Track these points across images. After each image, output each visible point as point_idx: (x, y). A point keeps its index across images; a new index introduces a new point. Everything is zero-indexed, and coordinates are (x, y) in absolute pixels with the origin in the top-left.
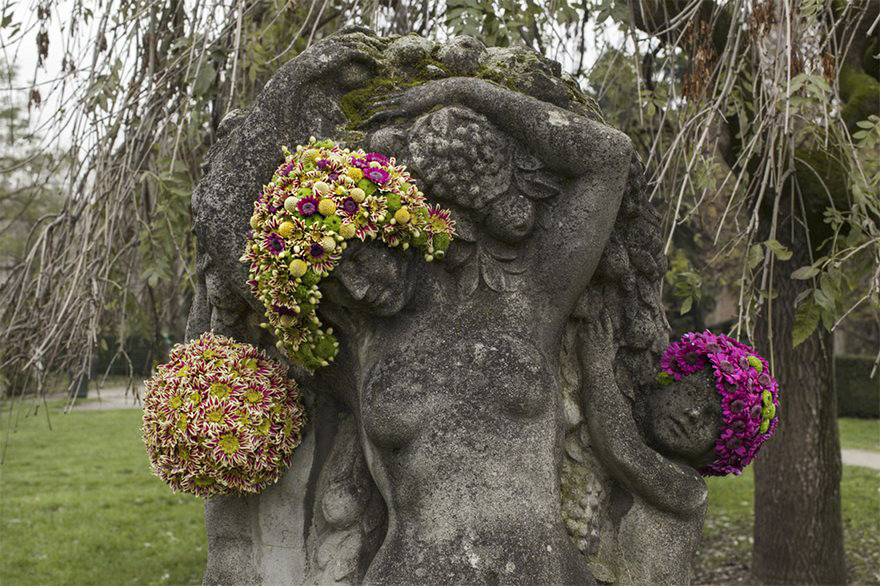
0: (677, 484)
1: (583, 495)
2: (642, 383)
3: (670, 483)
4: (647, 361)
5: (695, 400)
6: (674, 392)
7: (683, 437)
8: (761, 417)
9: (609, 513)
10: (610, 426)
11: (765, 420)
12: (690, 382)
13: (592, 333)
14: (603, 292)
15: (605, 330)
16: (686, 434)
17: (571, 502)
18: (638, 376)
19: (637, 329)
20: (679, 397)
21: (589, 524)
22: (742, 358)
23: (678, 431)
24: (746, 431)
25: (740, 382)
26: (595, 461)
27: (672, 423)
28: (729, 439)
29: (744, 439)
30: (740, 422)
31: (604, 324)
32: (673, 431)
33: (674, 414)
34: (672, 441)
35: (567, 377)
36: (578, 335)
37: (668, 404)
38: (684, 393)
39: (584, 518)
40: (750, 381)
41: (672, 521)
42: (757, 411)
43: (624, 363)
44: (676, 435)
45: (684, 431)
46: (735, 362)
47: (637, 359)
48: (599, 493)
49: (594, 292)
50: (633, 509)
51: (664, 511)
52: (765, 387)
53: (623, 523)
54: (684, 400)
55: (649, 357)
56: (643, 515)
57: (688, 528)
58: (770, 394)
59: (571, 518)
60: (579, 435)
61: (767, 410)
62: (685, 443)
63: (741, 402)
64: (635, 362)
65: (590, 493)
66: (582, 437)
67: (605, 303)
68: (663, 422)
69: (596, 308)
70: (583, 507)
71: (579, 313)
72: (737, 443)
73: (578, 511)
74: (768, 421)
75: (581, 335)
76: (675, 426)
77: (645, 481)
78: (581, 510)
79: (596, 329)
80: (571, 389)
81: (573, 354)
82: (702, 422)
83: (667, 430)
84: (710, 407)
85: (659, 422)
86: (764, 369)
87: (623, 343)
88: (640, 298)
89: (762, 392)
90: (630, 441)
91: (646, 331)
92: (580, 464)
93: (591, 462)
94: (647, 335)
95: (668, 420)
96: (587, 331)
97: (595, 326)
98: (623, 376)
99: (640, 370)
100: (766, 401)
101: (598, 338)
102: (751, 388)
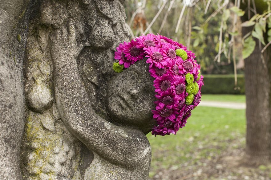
0: (121, 145)
1: (51, 155)
2: (104, 72)
3: (116, 144)
4: (108, 57)
5: (137, 82)
6: (123, 77)
7: (128, 110)
8: (185, 93)
9: (79, 166)
10: (67, 104)
11: (189, 95)
12: (133, 69)
13: (59, 36)
14: (67, 6)
15: (69, 33)
16: (130, 107)
17: (42, 161)
18: (101, 68)
19: (96, 33)
20: (125, 81)
21: (58, 175)
22: (170, 50)
23: (124, 105)
24: (173, 103)
25: (167, 67)
26: (65, 129)
27: (119, 99)
28: (161, 110)
29: (173, 109)
30: (168, 97)
31: (68, 30)
32: (120, 105)
33: (121, 93)
34: (120, 113)
35: (42, 69)
36: (50, 39)
37: (117, 86)
38: (129, 77)
39: (54, 172)
40: (175, 66)
41: (122, 171)
42: (182, 89)
43: (90, 58)
44: (123, 108)
45: (128, 105)
46: (164, 52)
47: (100, 56)
48: (67, 153)
49: (57, 5)
50: (93, 163)
51: (116, 164)
52: (188, 71)
53: (86, 173)
54: (128, 83)
55: (110, 54)
56: (100, 168)
57: (134, 175)
58: (192, 76)
59: (44, 172)
60: (52, 111)
61: (190, 88)
62: (130, 114)
63: (168, 82)
64: (99, 58)
65: (57, 154)
66: (54, 112)
67: (69, 14)
68: (114, 99)
69: (61, 17)
70: (52, 164)
71: (46, 21)
72: (168, 112)
73: (48, 167)
74: (193, 96)
75: (51, 38)
76: (122, 102)
77: (95, 144)
78: (50, 166)
79: (62, 33)
80: (45, 78)
81: (48, 52)
82: (141, 98)
83: (117, 105)
84: (147, 86)
85: (111, 100)
86: (189, 58)
87: (87, 44)
88: (98, 11)
89: (185, 74)
90: (82, 115)
91: (103, 34)
92: (52, 132)
93: (62, 130)
94: (104, 37)
95: (117, 98)
96: (55, 35)
97: (61, 31)
98: (88, 68)
99: (103, 63)
100: (189, 81)
101: (63, 39)
102: (176, 71)
